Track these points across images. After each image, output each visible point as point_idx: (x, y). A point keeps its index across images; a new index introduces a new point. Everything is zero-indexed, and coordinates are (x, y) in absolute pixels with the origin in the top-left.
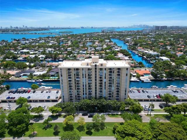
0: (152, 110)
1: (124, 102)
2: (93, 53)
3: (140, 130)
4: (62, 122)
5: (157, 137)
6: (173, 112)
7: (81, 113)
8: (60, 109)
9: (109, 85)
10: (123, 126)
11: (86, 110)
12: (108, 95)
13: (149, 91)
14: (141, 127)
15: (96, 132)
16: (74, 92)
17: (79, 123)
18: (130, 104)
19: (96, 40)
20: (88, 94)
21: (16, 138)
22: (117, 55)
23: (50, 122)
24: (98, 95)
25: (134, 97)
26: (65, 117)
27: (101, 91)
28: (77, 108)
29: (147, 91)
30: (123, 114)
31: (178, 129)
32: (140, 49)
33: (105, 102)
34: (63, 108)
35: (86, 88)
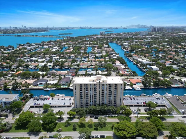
0: (139, 113)
1: (119, 108)
2: (93, 61)
3: (128, 127)
4: (78, 122)
5: (139, 131)
6: (152, 115)
7: (89, 115)
8: (75, 113)
9: (109, 95)
10: (119, 124)
11: (93, 114)
12: (108, 103)
13: (138, 98)
14: (129, 125)
15: (101, 129)
16: (84, 101)
17: (89, 122)
18: (123, 109)
19: (95, 44)
20: (93, 102)
21: (49, 132)
22: (115, 63)
23: (70, 122)
24: (101, 103)
25: (127, 103)
26: (78, 118)
27: (103, 100)
28: (86, 112)
29: (137, 98)
30: (119, 116)
31: (152, 126)
32: (135, 56)
33: (106, 108)
34: (77, 112)
35: (92, 98)
